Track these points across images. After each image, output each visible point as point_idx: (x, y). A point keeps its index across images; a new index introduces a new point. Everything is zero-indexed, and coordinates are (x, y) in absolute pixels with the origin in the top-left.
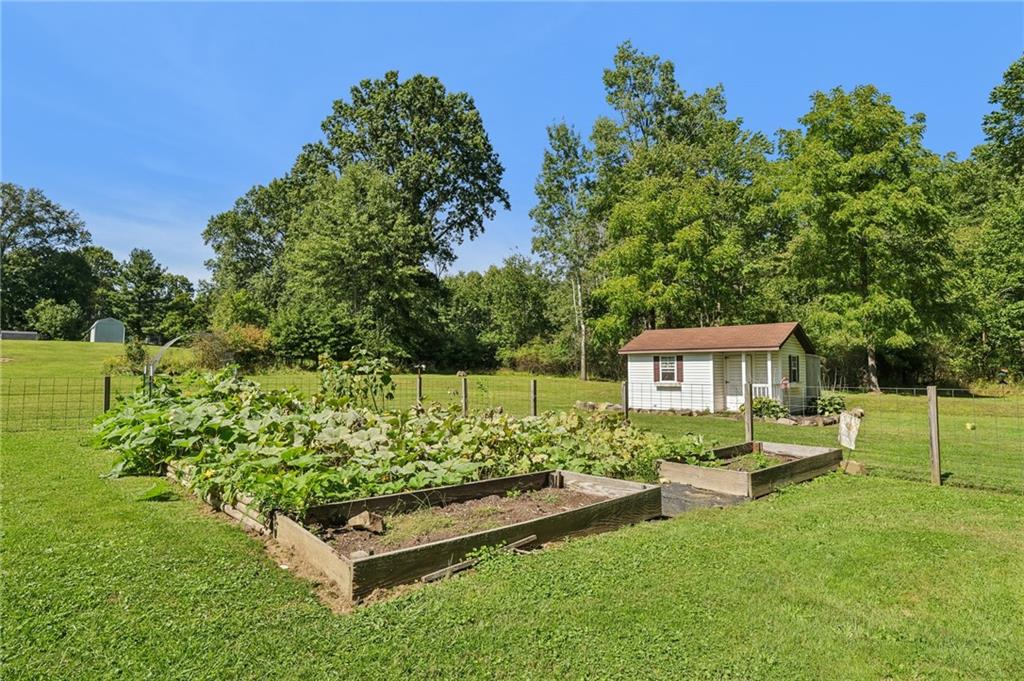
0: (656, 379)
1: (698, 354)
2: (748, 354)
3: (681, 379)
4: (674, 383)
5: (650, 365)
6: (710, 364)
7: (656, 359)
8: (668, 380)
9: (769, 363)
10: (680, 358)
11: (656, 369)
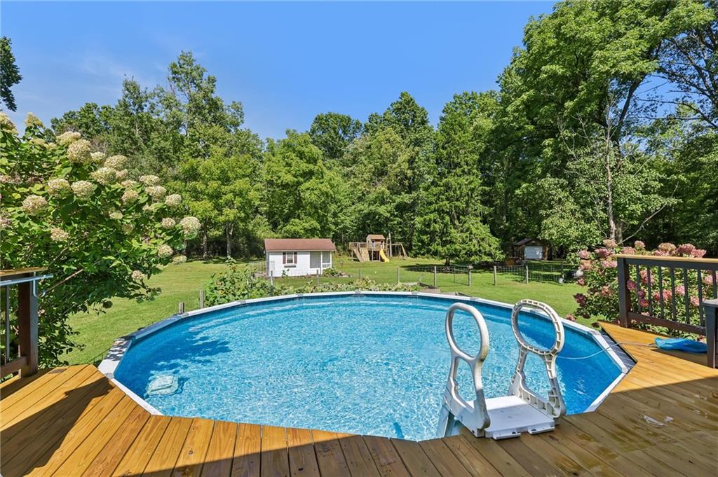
0: (284, 263)
1: (304, 252)
2: (323, 252)
3: (296, 262)
4: (293, 264)
5: (282, 256)
6: (309, 256)
7: (284, 254)
8: (290, 262)
9: (322, 256)
10: (296, 253)
11: (284, 258)
